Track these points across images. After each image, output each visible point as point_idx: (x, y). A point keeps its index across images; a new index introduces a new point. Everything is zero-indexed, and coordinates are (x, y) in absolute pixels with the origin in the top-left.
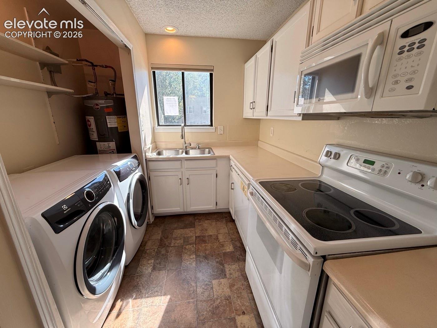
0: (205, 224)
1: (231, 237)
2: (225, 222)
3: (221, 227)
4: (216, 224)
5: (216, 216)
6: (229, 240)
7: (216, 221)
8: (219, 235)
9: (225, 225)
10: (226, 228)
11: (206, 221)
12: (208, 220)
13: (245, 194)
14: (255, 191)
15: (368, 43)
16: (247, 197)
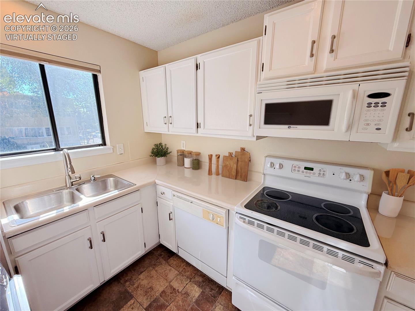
0: (143, 281)
1: (185, 276)
2: (164, 262)
3: (165, 271)
4: (156, 271)
5: (147, 261)
6: (188, 282)
7: (154, 268)
8: (171, 283)
9: (168, 266)
10: (173, 269)
11: (142, 276)
12: (141, 273)
13: (217, 223)
14: (247, 218)
15: (340, 94)
16: (223, 226)
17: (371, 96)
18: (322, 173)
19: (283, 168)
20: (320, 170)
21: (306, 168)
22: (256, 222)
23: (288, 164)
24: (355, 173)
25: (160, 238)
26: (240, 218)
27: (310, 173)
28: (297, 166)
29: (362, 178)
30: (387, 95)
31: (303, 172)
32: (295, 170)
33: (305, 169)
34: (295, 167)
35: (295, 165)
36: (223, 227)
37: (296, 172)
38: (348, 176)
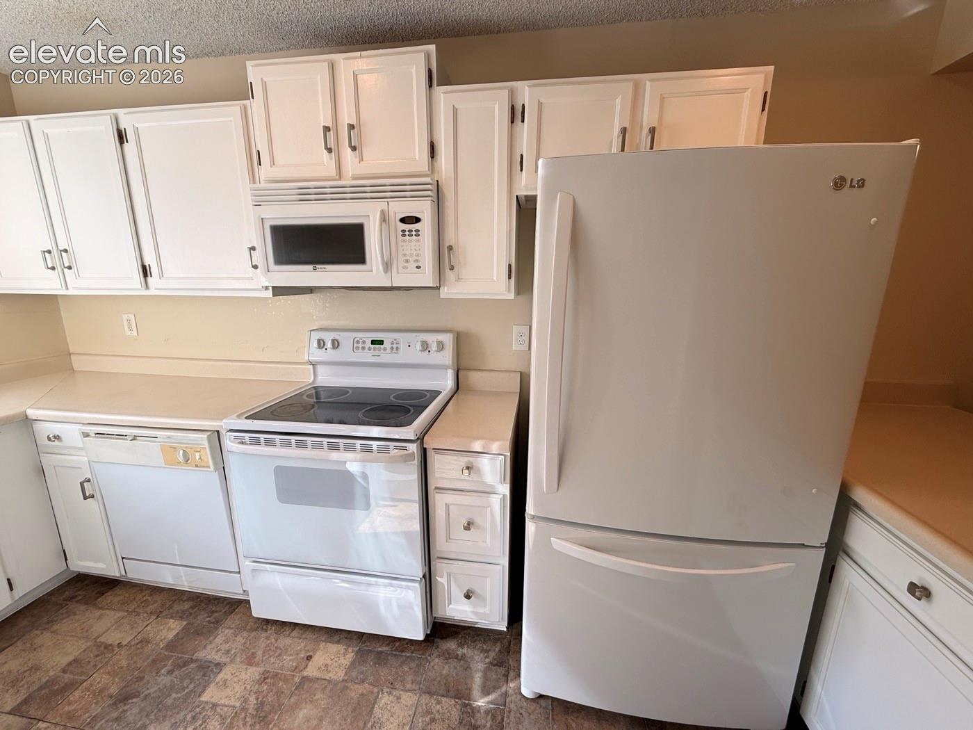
1: (145, 613)
6: (151, 620)
8: (101, 639)
13: (197, 466)
14: (247, 435)
15: (369, 216)
16: (209, 467)
17: (403, 220)
18: (395, 346)
19: (339, 347)
20: (392, 343)
21: (373, 342)
22: (262, 436)
23: (346, 339)
24: (432, 338)
25: (66, 559)
26: (236, 437)
27: (380, 350)
28: (361, 341)
29: (441, 346)
30: (417, 220)
31: (369, 349)
32: (358, 348)
33: (372, 344)
34: (358, 342)
35: (358, 339)
36: (208, 469)
37: (360, 350)
38: (425, 346)
